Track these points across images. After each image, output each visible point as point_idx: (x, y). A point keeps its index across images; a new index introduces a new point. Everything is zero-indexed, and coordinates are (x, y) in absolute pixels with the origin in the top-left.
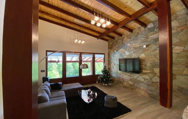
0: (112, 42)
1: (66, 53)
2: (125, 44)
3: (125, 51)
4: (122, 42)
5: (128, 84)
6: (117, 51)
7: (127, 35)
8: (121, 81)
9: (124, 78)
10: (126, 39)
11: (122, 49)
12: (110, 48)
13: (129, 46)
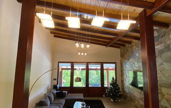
0: (124, 50)
1: (74, 63)
2: (134, 53)
3: (135, 62)
4: (132, 51)
5: (139, 103)
6: (128, 60)
7: (135, 43)
8: (133, 99)
9: (135, 95)
10: (134, 47)
11: (132, 59)
12: (122, 56)
13: (138, 56)
